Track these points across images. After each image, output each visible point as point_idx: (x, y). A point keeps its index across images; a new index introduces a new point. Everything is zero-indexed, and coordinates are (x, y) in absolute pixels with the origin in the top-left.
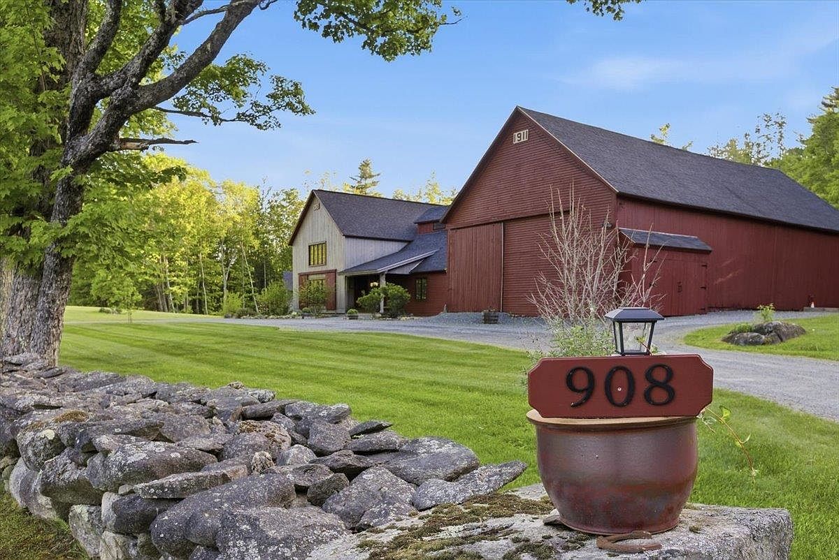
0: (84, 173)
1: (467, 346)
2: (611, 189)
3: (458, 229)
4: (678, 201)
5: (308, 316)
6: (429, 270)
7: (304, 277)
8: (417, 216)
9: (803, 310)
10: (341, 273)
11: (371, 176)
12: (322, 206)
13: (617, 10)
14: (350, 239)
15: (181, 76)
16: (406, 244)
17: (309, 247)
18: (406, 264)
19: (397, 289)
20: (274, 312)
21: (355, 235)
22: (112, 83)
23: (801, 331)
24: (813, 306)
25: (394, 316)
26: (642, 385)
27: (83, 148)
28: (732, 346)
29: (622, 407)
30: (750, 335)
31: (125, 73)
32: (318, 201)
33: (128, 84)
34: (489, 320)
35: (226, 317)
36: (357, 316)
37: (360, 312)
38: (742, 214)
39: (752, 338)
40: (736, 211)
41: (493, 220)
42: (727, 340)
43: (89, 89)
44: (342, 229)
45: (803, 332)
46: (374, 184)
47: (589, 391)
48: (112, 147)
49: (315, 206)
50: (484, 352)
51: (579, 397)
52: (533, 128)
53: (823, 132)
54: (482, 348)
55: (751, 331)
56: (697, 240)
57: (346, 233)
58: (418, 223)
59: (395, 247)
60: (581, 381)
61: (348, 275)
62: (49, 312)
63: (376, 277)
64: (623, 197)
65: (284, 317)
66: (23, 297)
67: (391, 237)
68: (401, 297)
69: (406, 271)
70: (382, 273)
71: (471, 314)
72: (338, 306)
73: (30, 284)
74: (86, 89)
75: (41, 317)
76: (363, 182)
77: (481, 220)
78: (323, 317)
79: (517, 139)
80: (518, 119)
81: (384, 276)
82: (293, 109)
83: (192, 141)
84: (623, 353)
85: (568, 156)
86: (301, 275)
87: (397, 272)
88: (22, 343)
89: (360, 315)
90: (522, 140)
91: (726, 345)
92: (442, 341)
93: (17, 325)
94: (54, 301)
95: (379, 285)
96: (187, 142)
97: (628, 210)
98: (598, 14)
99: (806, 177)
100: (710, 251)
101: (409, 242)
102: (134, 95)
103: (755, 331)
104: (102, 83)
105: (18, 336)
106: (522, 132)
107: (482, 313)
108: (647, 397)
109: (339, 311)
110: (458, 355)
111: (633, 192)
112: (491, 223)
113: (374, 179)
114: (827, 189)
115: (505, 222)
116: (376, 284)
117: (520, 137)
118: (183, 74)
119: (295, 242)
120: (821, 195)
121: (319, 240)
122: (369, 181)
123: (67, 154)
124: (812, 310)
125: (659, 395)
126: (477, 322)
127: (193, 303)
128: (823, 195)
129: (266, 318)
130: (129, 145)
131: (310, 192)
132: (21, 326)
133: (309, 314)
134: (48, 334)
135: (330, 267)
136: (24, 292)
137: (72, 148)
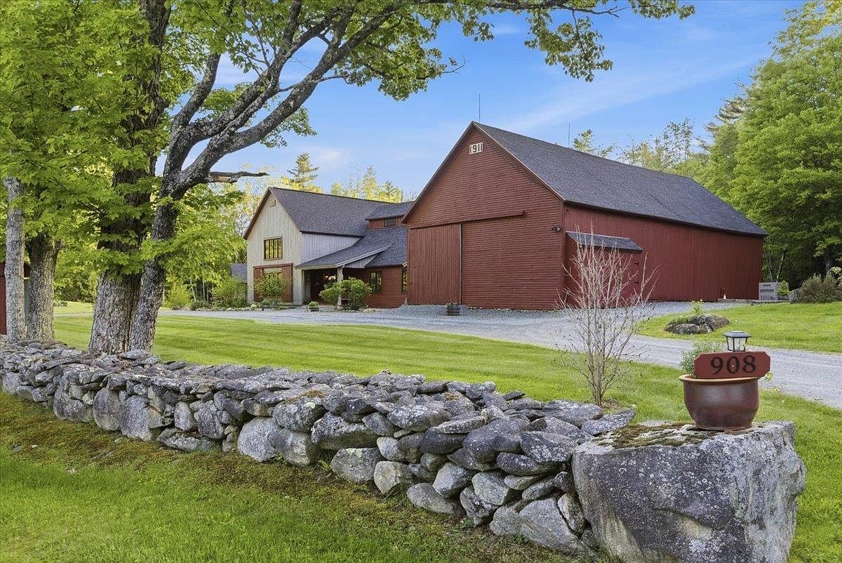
0: (179, 199)
1: (453, 337)
2: (560, 199)
3: (417, 228)
4: (613, 208)
5: (267, 308)
6: (384, 264)
7: (259, 271)
8: (369, 213)
9: (717, 302)
10: (297, 267)
11: (309, 171)
12: (278, 203)
13: (589, 73)
14: (307, 235)
15: (268, 126)
16: (358, 239)
17: (265, 241)
18: (361, 259)
19: (356, 283)
20: (231, 304)
21: (310, 231)
22: (211, 130)
23: (726, 323)
24: (725, 298)
25: (356, 308)
26: (742, 364)
27: (182, 180)
28: (674, 335)
29: (733, 374)
30: (688, 325)
31: (222, 122)
32: (273, 198)
33: (226, 131)
34: (452, 312)
35: (174, 309)
36: (318, 308)
37: (320, 304)
38: (666, 219)
39: (690, 328)
40: (660, 216)
41: (451, 221)
42: (668, 330)
43: (192, 134)
44: (298, 225)
45: (728, 322)
46: (311, 177)
47: (721, 367)
48: (207, 180)
49: (270, 202)
50: (472, 342)
51: (717, 369)
52: (487, 141)
53: (725, 143)
54: (469, 338)
55: (687, 322)
56: (629, 241)
57: (302, 229)
58: (371, 220)
59: (349, 242)
60: (717, 363)
61: (306, 268)
62: (148, 315)
63: (333, 271)
64: (568, 204)
65: (243, 309)
66: (111, 302)
67: (345, 233)
68: (363, 291)
69: (361, 266)
70: (340, 268)
71: (433, 307)
72: (294, 299)
73: (118, 289)
74: (190, 134)
75: (141, 319)
76: (301, 176)
77: (439, 222)
78: (281, 309)
79: (473, 150)
80: (473, 132)
81: (341, 270)
82: (298, 131)
83: (265, 174)
84: (734, 350)
85: (520, 168)
86: (256, 269)
87: (353, 266)
88: (112, 341)
89: (321, 307)
90: (477, 152)
91: (670, 334)
92: (427, 333)
93: (106, 325)
94: (152, 306)
95: (337, 278)
96: (261, 175)
97: (574, 215)
98: (574, 77)
99: (711, 182)
100: (642, 251)
101: (362, 237)
102: (230, 140)
103: (691, 322)
104: (202, 130)
105: (107, 335)
106: (477, 145)
107: (446, 306)
108: (744, 369)
109: (295, 303)
110: (453, 345)
111: (577, 200)
112: (450, 224)
113: (313, 173)
114: (730, 193)
115: (462, 223)
116: (334, 277)
117: (476, 148)
118: (269, 124)
119: (250, 235)
120: (725, 199)
121: (275, 235)
122: (307, 175)
123: (168, 185)
124: (725, 301)
125: (749, 368)
126: (439, 313)
128: (726, 199)
129: (224, 310)
130: (221, 178)
131: (266, 190)
132: (110, 326)
133: (268, 306)
134: (147, 333)
135: (286, 261)
136: (112, 297)
137: (173, 180)
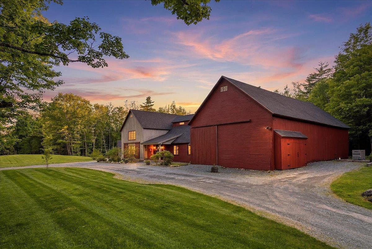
3: (195, 128)
6: (179, 142)
8: (172, 120)
10: (142, 144)
12: (134, 116)
14: (146, 130)
17: (128, 132)
18: (169, 140)
20: (113, 160)
21: (147, 128)
24: (340, 159)
32: (132, 114)
34: (214, 171)
41: (212, 124)
44: (142, 125)
49: (130, 116)
52: (230, 85)
57: (144, 127)
58: (173, 123)
59: (164, 132)
61: (145, 144)
64: (275, 116)
67: (162, 128)
69: (169, 143)
70: (160, 144)
71: (204, 166)
72: (140, 157)
79: (222, 90)
80: (223, 81)
86: (125, 144)
87: (166, 143)
90: (225, 91)
97: (277, 121)
100: (307, 138)
101: (169, 130)
106: (224, 87)
107: (210, 166)
109: (141, 159)
115: (217, 125)
117: (224, 89)
119: (122, 130)
121: (133, 130)
124: (339, 161)
127: (81, 151)
135: (137, 141)
